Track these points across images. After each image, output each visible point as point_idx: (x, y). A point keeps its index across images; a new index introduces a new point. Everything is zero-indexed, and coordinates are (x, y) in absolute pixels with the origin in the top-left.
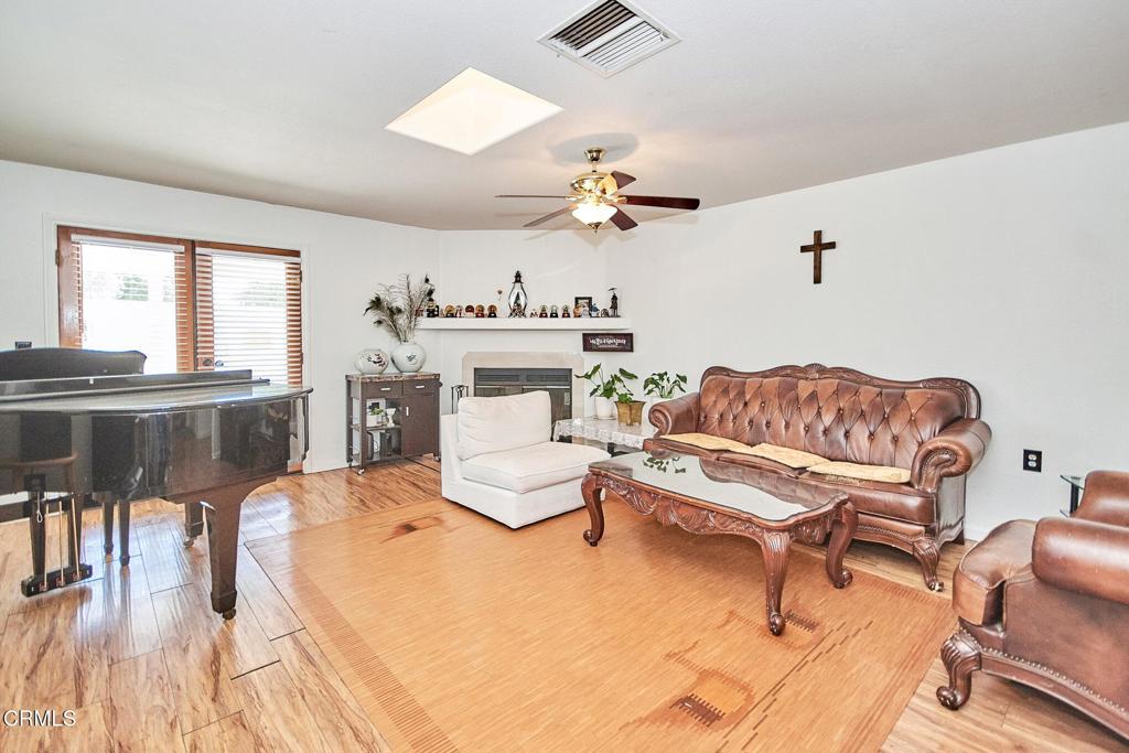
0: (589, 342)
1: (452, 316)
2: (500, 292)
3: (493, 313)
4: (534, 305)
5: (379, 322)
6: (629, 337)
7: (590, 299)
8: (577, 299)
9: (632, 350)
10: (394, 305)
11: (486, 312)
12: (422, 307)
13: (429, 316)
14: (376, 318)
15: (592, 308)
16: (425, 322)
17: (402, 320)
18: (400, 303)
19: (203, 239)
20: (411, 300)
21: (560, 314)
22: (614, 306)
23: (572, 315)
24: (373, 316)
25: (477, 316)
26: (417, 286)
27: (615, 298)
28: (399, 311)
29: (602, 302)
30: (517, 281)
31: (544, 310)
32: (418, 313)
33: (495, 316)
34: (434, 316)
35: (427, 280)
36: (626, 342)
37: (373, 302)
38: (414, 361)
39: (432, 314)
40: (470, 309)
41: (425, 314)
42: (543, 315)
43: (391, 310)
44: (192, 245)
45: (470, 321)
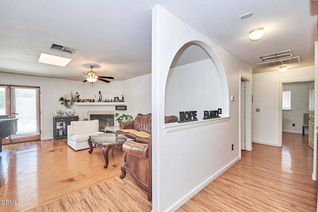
0: (117, 108)
1: (84, 102)
2: (95, 96)
3: (94, 101)
4: (104, 99)
5: (62, 104)
6: (126, 107)
7: (118, 98)
8: (115, 98)
9: (126, 110)
10: (67, 99)
11: (92, 101)
12: (76, 100)
13: (77, 102)
14: (61, 103)
15: (118, 99)
16: (76, 103)
17: (69, 103)
18: (69, 99)
19: (12, 84)
20: (72, 98)
21: (110, 101)
22: (123, 99)
23: (113, 101)
24: (61, 102)
25: (90, 102)
26: (74, 94)
27: (123, 97)
28: (69, 101)
29: (121, 99)
30: (99, 93)
31: (106, 100)
32: (74, 101)
33: (94, 102)
34: (79, 102)
35: (77, 93)
36: (125, 108)
37: (61, 99)
38: (71, 113)
39: (78, 101)
40: (88, 100)
41: (77, 101)
42: (106, 101)
43: (66, 101)
44: (9, 86)
45: (88, 103)
